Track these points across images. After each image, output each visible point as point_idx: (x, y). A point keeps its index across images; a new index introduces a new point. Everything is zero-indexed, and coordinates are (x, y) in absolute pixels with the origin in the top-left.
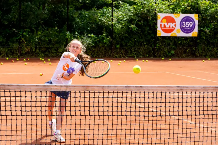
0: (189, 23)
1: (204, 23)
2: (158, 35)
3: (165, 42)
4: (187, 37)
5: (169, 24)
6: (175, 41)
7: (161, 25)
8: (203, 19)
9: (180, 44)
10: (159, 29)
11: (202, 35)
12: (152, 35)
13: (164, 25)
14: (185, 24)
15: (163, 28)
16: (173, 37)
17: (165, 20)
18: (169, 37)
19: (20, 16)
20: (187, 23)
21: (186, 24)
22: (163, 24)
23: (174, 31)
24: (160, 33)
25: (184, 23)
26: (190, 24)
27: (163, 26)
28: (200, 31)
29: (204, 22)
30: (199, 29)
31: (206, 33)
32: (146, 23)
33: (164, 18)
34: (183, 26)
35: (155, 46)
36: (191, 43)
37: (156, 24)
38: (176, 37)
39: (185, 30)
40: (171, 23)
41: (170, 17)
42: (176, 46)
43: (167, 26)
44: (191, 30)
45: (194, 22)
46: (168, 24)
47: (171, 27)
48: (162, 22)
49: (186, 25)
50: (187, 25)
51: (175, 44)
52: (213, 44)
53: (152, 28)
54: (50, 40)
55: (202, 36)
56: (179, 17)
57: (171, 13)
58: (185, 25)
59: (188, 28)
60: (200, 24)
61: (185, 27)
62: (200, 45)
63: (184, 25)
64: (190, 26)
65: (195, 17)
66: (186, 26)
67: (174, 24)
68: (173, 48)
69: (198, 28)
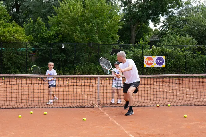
2: (144, 67)
3: (148, 70)
4: (160, 67)
5: (150, 61)
6: (153, 70)
7: (146, 61)
8: (168, 58)
9: (156, 70)
10: (145, 63)
11: (167, 66)
12: (141, 66)
13: (148, 61)
16: (152, 67)
17: (148, 59)
18: (150, 67)
19: (75, 57)
22: (147, 61)
23: (153, 65)
24: (146, 65)
25: (158, 60)
26: (161, 61)
27: (147, 62)
28: (166, 64)
29: (168, 60)
31: (169, 65)
32: (138, 61)
35: (143, 72)
36: (162, 70)
37: (143, 61)
38: (154, 67)
39: (159, 64)
40: (151, 61)
41: (150, 57)
42: (154, 72)
43: (149, 62)
45: (163, 60)
47: (151, 62)
48: (146, 60)
51: (154, 71)
52: (173, 70)
53: (142, 63)
54: (90, 69)
56: (155, 58)
57: (151, 55)
60: (166, 60)
63: (158, 62)
65: (164, 57)
67: (153, 61)
68: (153, 73)
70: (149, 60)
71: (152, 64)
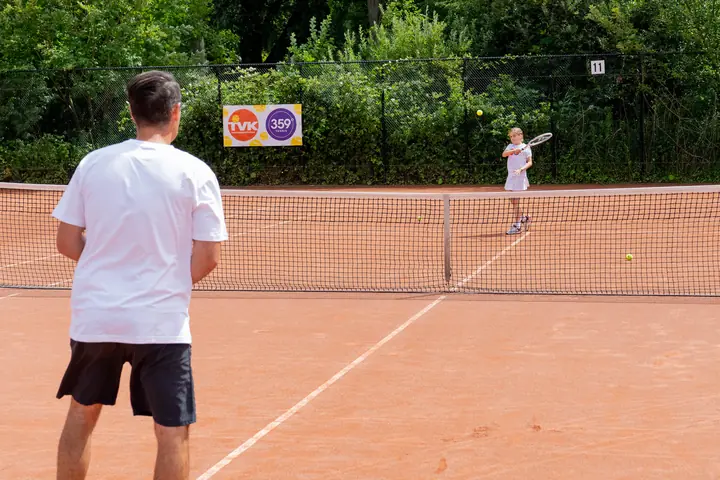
0: (283, 122)
2: (225, 145)
4: (282, 147)
5: (245, 123)
6: (261, 157)
7: (230, 126)
10: (226, 133)
11: (309, 142)
13: (236, 126)
14: (277, 123)
15: (233, 131)
17: (236, 118)
18: (248, 148)
21: (279, 123)
22: (233, 125)
24: (230, 141)
25: (274, 122)
26: (286, 123)
33: (234, 114)
34: (272, 127)
38: (261, 148)
39: (278, 134)
40: (249, 123)
41: (245, 111)
43: (242, 128)
44: (288, 133)
45: (292, 119)
46: (242, 125)
47: (249, 129)
48: (230, 120)
49: (278, 125)
50: (281, 125)
51: (262, 159)
55: (309, 145)
56: (262, 112)
58: (276, 125)
59: (283, 131)
61: (278, 129)
63: (274, 126)
64: (285, 126)
65: (296, 109)
66: (279, 127)
68: (259, 168)
69: (303, 130)
70: (242, 122)
71: (251, 135)
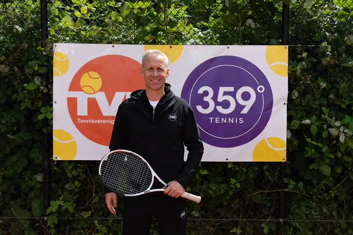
0: (233, 94)
1: (325, 93)
2: (58, 155)
4: (225, 164)
8: (317, 69)
11: (310, 152)
13: (93, 105)
14: (215, 98)
15: (82, 117)
20: (225, 93)
21: (220, 99)
22: (82, 98)
24: (72, 145)
25: (206, 93)
26: (241, 99)
27: (82, 110)
29: (323, 85)
30: (296, 123)
33: (89, 67)
34: (199, 108)
37: (48, 100)
45: (261, 89)
46: (110, 100)
49: (217, 104)
50: (226, 104)
55: (311, 161)
58: (212, 104)
59: (231, 120)
60: (303, 95)
61: (215, 113)
62: (303, 204)
63: (206, 105)
64: (239, 107)
65: (271, 60)
66: (220, 109)
69: (290, 119)
